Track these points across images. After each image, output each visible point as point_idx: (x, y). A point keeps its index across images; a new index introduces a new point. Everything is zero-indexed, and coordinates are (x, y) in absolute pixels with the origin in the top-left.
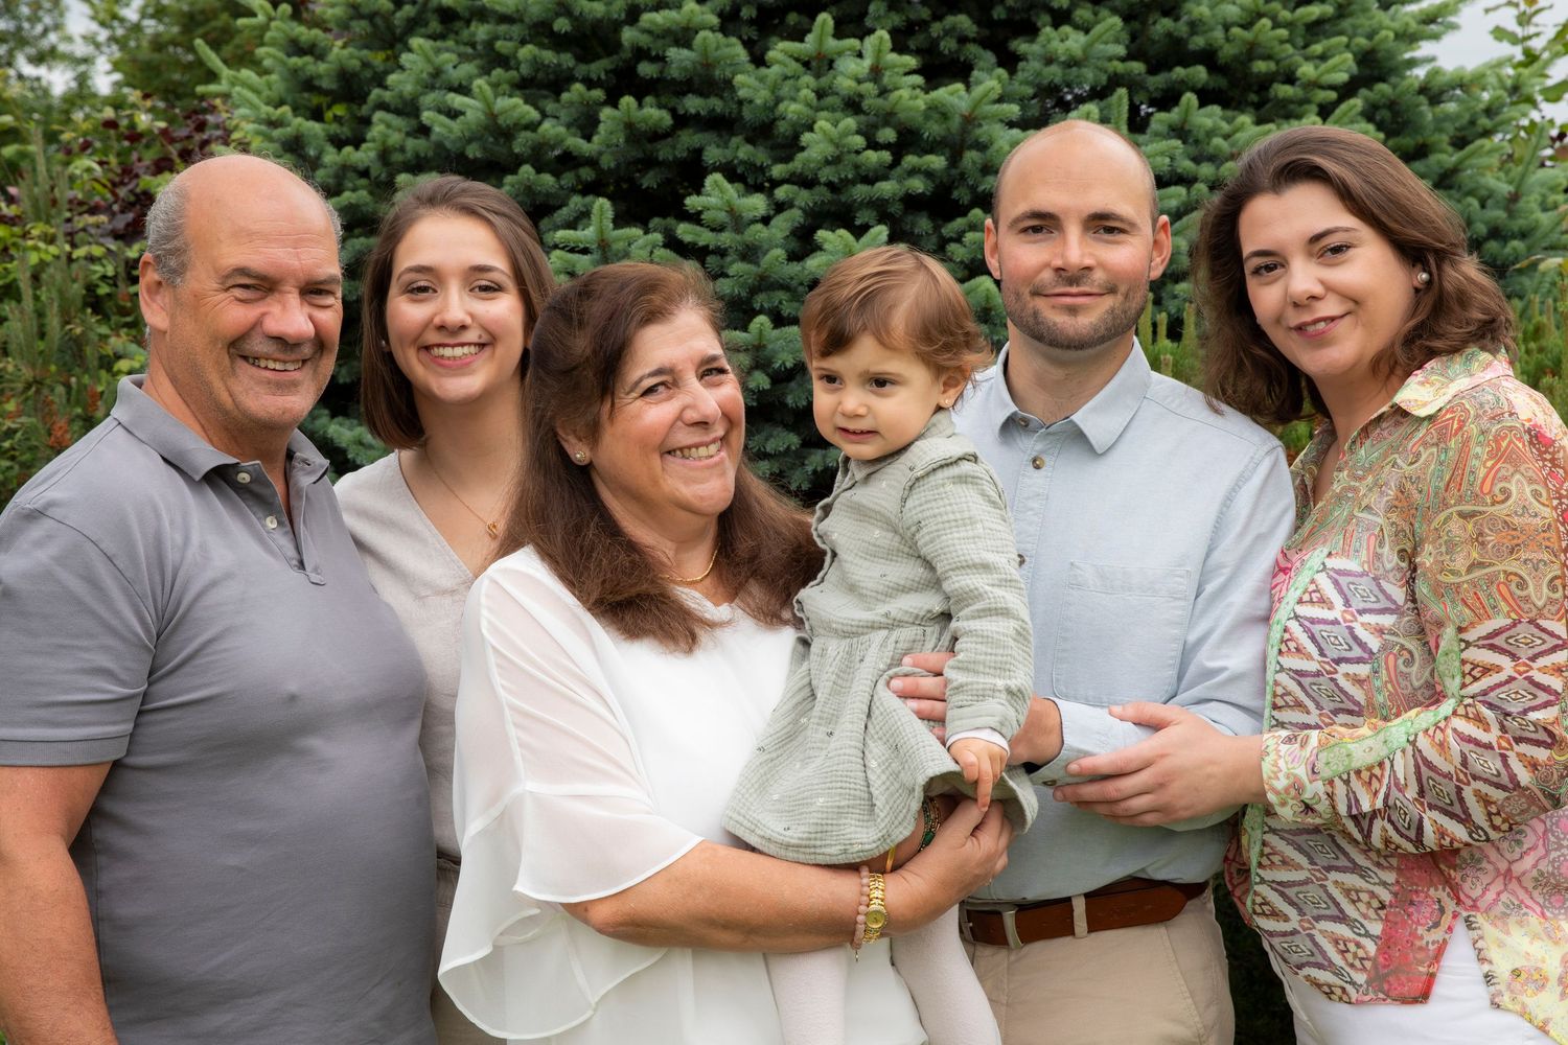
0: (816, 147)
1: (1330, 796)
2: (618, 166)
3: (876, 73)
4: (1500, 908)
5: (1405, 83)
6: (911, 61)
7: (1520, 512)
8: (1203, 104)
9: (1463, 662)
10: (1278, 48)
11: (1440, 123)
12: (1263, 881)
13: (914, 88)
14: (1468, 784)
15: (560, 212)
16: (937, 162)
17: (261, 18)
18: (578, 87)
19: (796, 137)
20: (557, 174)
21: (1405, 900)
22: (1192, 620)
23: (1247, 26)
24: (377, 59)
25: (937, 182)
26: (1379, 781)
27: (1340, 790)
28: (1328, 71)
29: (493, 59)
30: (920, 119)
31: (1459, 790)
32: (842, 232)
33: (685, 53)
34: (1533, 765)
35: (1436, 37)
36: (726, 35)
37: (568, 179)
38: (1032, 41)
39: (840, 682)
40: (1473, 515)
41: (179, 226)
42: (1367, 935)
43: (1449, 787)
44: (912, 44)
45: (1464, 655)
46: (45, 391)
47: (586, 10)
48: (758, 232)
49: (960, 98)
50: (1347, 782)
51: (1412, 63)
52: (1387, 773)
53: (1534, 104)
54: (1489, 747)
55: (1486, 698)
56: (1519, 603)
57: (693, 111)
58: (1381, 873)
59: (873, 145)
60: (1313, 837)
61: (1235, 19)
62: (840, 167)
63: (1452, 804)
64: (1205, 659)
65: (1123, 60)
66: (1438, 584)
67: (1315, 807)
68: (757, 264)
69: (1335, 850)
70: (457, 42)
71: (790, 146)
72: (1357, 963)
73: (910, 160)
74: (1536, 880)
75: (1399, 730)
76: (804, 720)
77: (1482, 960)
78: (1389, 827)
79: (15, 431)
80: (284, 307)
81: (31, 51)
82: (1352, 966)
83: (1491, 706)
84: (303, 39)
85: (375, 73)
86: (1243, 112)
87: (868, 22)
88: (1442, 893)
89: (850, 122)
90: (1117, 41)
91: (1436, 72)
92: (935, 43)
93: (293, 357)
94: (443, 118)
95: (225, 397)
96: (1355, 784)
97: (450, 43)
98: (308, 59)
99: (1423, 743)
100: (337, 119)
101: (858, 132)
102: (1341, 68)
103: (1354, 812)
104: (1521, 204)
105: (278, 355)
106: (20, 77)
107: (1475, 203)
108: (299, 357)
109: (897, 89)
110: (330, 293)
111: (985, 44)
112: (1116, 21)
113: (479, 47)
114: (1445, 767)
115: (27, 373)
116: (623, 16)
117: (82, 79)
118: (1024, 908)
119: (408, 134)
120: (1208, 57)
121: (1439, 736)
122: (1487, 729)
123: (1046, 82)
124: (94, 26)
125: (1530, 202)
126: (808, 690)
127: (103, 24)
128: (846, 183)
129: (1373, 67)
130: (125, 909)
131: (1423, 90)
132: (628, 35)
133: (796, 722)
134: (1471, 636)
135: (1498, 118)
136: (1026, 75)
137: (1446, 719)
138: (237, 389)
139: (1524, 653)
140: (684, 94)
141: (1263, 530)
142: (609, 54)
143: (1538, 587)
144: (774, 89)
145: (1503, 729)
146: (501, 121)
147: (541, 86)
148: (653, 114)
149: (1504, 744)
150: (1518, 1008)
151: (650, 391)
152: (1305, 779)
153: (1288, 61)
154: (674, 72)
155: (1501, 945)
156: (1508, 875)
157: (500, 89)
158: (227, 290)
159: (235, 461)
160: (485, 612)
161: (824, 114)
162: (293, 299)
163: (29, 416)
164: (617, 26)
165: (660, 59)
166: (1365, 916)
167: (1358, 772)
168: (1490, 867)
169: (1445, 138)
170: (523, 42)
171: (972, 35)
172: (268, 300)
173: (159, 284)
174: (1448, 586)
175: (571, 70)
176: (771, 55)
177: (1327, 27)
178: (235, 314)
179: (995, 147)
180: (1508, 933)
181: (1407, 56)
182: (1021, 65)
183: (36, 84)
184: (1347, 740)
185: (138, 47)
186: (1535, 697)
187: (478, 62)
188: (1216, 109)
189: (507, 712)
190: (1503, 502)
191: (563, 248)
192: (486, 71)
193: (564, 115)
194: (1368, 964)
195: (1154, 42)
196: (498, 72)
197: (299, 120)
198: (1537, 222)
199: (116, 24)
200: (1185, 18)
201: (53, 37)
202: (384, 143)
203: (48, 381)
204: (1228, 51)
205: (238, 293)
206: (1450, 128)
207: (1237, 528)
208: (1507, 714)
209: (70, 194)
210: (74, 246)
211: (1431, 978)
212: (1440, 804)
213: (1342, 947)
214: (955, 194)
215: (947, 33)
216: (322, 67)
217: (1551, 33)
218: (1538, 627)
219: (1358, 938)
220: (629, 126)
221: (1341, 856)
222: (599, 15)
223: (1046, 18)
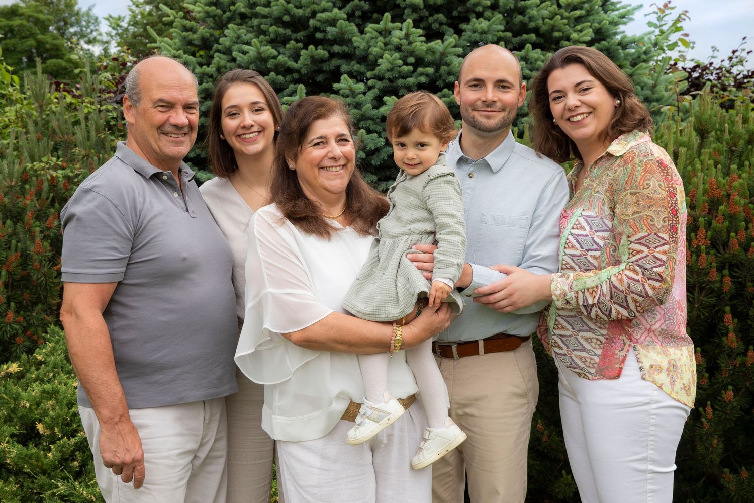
0: (383, 65)
1: (577, 298)
2: (308, 73)
3: (407, 36)
4: (647, 342)
5: (613, 41)
6: (420, 31)
7: (653, 192)
8: (534, 48)
9: (629, 249)
10: (563, 27)
11: (627, 56)
12: (555, 334)
13: (422, 42)
14: (630, 295)
15: (285, 90)
16: (430, 70)
17: (172, 17)
18: (292, 42)
19: (376, 61)
20: (284, 76)
21: (610, 340)
22: (528, 236)
23: (551, 19)
24: (217, 33)
25: (431, 78)
26: (596, 293)
27: (581, 295)
28: (583, 36)
29: (260, 32)
30: (424, 54)
31: (626, 297)
32: (393, 97)
33: (334, 29)
34: (654, 288)
35: (625, 23)
36: (349, 22)
37: (289, 78)
38: (468, 24)
39: (389, 255)
40: (635, 193)
41: (137, 84)
42: (595, 354)
43: (622, 296)
44: (421, 25)
45: (630, 247)
46: (90, 159)
47: (296, 12)
48: (361, 97)
49: (439, 46)
50: (583, 293)
51: (616, 34)
52: (599, 290)
53: (664, 51)
54: (638, 281)
55: (638, 263)
56: (651, 227)
57: (336, 51)
58: (600, 331)
59: (406, 64)
60: (574, 319)
61: (547, 16)
62: (393, 72)
63: (623, 302)
64: (532, 252)
65: (503, 31)
66: (621, 219)
67: (570, 302)
68: (361, 110)
69: (582, 323)
70: (247, 26)
71: (374, 65)
72: (591, 365)
73: (420, 70)
74: (660, 332)
75: (604, 274)
76: (374, 269)
77: (639, 361)
78: (599, 310)
79: (79, 175)
80: (177, 114)
81: (86, 39)
82: (589, 367)
83: (639, 266)
84: (188, 25)
85: (215, 38)
86: (550, 52)
87: (404, 17)
88: (624, 337)
89: (397, 55)
90: (501, 24)
91: (625, 37)
92: (430, 25)
93: (181, 132)
94: (241, 54)
95: (156, 148)
96: (587, 294)
97: (244, 26)
98: (190, 33)
99: (613, 279)
100: (201, 56)
101: (400, 59)
102: (588, 35)
103: (585, 304)
104: (657, 88)
105: (176, 132)
106: (82, 49)
107: (639, 88)
108: (183, 132)
109: (415, 42)
110: (194, 108)
111: (450, 25)
112: (500, 16)
113: (255, 28)
114: (622, 288)
115: (83, 153)
116: (310, 15)
117: (105, 50)
118: (460, 344)
119: (228, 61)
120: (536, 31)
121: (620, 276)
122: (638, 274)
123: (473, 40)
124: (110, 29)
125: (661, 88)
126: (377, 258)
127: (113, 28)
128: (396, 78)
129: (600, 36)
130: (123, 336)
131: (620, 44)
132: (312, 22)
133: (371, 270)
134: (632, 239)
135: (649, 55)
136: (465, 37)
137: (623, 270)
138: (161, 145)
139: (652, 246)
140: (333, 45)
141: (556, 202)
142: (304, 29)
143: (659, 221)
144: (368, 42)
145: (644, 274)
146: (263, 55)
147: (278, 42)
148: (321, 52)
149: (644, 280)
150: (652, 379)
151: (317, 144)
152: (567, 291)
153: (567, 32)
154: (329, 36)
155: (646, 356)
156: (650, 330)
157: (263, 44)
158: (156, 107)
159: (161, 171)
160: (256, 226)
161: (387, 52)
162: (181, 110)
163: (84, 169)
164: (308, 19)
165: (324, 31)
166: (594, 348)
167: (588, 289)
168: (643, 327)
169: (628, 63)
170: (271, 25)
171: (445, 22)
172: (171, 111)
173: (131, 106)
174: (625, 220)
175: (290, 35)
176: (367, 29)
177: (583, 19)
178: (159, 117)
179: (453, 65)
180: (649, 352)
181: (614, 31)
182: (464, 33)
183: (88, 52)
184: (584, 277)
185: (127, 37)
186: (656, 262)
187: (254, 33)
188: (539, 51)
189: (263, 262)
190: (647, 188)
191: (286, 104)
192: (257, 37)
193: (287, 53)
194: (596, 366)
195: (515, 25)
196: (262, 37)
197: (186, 56)
198: (663, 95)
199: (118, 28)
200: (527, 15)
201: (95, 34)
202: (218, 64)
203: (91, 155)
204: (544, 28)
205: (160, 108)
206: (630, 59)
207: (546, 201)
208: (646, 269)
209: (100, 86)
210: (101, 106)
211: (621, 369)
212: (618, 302)
213: (583, 360)
214: (438, 83)
215: (435, 21)
216: (195, 36)
217: (670, 23)
218: (658, 236)
219: (591, 356)
220: (312, 57)
221: (585, 326)
222: (301, 14)
223: (474, 15)
